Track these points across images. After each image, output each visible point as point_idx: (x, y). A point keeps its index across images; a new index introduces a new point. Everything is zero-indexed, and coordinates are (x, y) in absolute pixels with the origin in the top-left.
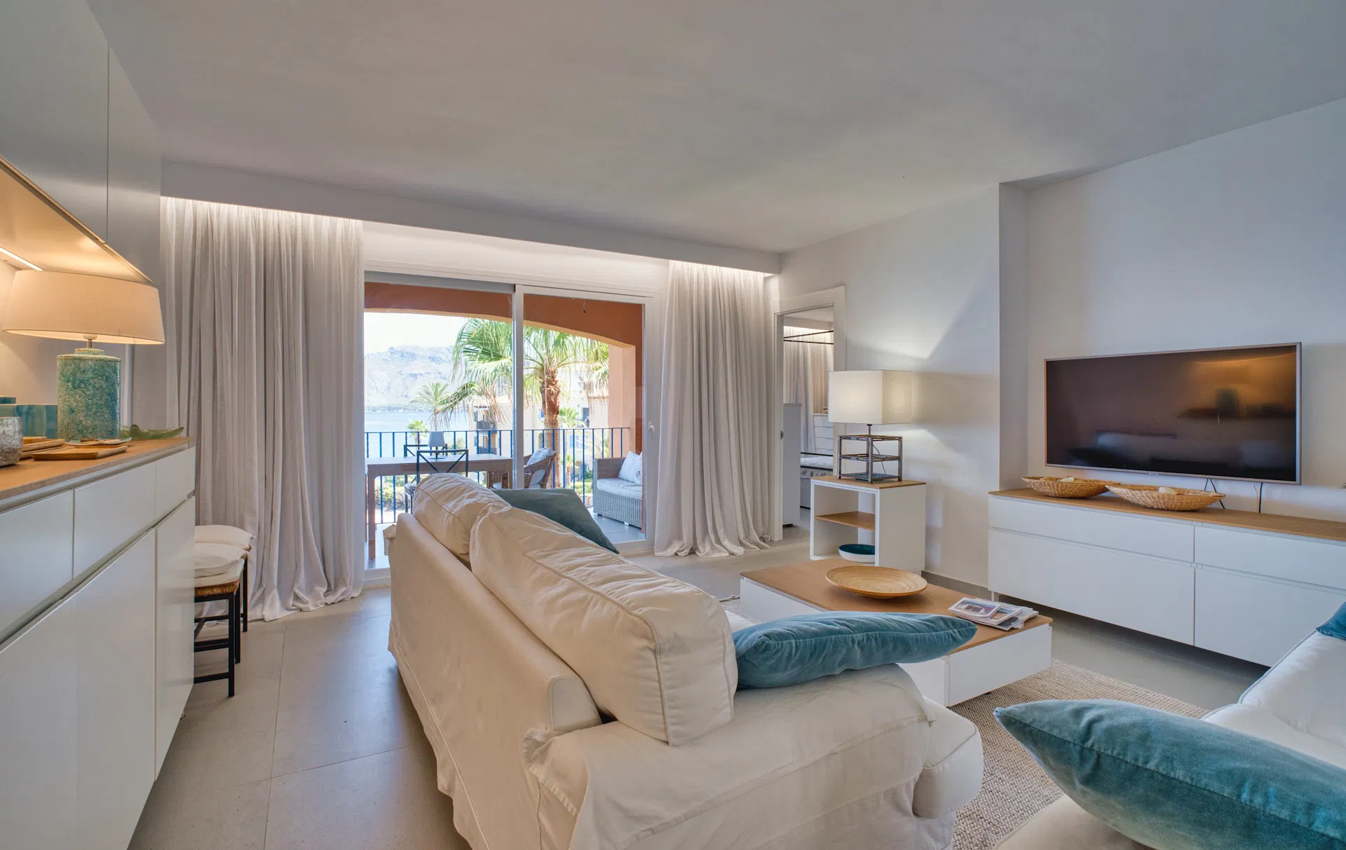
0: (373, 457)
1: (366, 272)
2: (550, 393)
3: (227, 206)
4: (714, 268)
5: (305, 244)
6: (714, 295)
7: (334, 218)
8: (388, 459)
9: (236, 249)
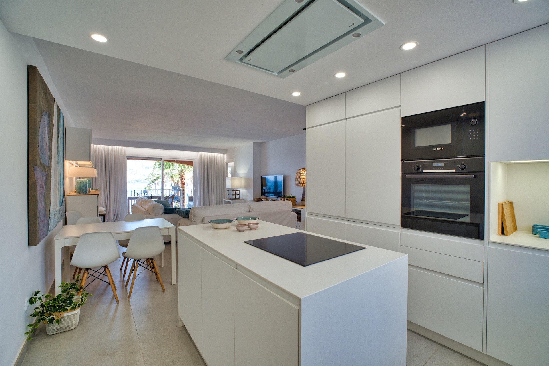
0: (129, 195)
1: (127, 156)
2: (182, 178)
3: (98, 145)
4: (210, 153)
5: (114, 152)
6: (209, 158)
7: (122, 147)
8: (133, 196)
9: (100, 154)
